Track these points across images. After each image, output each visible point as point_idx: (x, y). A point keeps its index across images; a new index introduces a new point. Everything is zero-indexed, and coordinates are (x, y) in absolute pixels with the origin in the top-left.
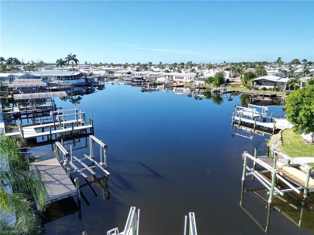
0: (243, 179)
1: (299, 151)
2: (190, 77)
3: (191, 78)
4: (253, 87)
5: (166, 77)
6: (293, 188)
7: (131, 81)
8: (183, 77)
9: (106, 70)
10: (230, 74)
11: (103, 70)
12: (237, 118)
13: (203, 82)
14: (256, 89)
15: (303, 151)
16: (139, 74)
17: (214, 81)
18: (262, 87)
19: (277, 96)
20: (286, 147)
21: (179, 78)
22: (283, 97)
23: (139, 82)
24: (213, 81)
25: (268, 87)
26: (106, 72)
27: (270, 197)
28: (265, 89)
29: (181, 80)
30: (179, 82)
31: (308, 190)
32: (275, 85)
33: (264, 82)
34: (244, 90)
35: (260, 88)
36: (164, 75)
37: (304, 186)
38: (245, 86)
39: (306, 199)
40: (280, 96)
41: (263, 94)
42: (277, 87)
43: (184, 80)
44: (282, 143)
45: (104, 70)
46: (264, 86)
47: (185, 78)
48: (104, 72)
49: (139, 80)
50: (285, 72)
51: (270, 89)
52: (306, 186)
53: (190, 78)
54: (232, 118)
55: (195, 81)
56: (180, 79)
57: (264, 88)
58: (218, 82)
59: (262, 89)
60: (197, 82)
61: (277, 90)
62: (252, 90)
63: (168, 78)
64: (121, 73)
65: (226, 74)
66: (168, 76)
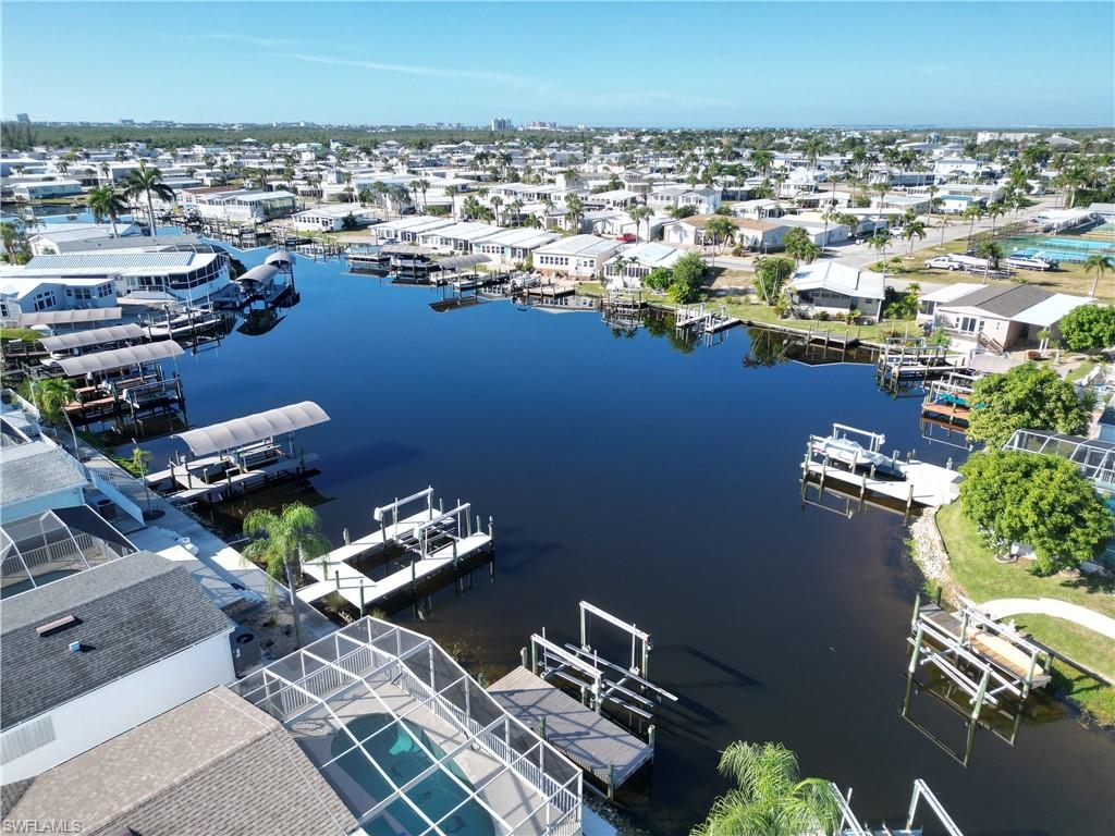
0: (912, 668)
1: (987, 582)
2: (588, 260)
3: (592, 261)
4: (793, 310)
5: (503, 252)
6: (1007, 685)
7: (375, 261)
8: (567, 259)
9: (252, 203)
10: (696, 233)
11: (240, 203)
12: (816, 468)
13: (635, 282)
14: (803, 316)
15: (996, 582)
16: (396, 232)
17: (675, 286)
18: (818, 310)
19: (862, 344)
20: (959, 570)
21: (552, 263)
23: (410, 269)
24: (672, 282)
25: (832, 311)
26: (252, 211)
27: (977, 709)
28: (825, 317)
29: (559, 267)
30: (554, 274)
31: (1030, 685)
32: (853, 308)
33: (823, 296)
34: (767, 319)
35: (811, 314)
36: (495, 246)
37: (1022, 678)
38: (764, 299)
39: (1026, 700)
40: (869, 343)
41: (825, 338)
42: (858, 313)
43: (570, 268)
44: (950, 559)
45: (246, 203)
46: (823, 309)
47: (573, 261)
48: (247, 210)
49: (410, 263)
50: (852, 221)
51: (840, 317)
52: (1028, 679)
53: (588, 264)
54: (803, 465)
55: (610, 277)
56: (557, 263)
57: (823, 313)
58: (686, 288)
59: (815, 317)
60: (617, 282)
61: (858, 321)
62: (791, 318)
63: (512, 257)
64: (320, 220)
65: (685, 232)
66: (509, 250)
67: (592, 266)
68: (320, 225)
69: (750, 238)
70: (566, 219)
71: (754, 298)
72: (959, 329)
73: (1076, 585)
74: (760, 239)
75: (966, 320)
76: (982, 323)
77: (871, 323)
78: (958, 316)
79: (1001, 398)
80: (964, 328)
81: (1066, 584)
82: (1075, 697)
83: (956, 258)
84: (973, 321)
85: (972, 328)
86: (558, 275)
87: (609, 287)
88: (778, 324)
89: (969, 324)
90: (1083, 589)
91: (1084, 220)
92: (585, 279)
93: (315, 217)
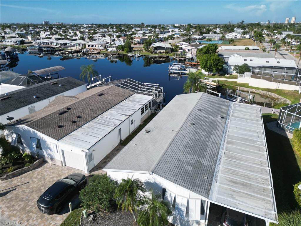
2: (101, 45)
3: (102, 46)
4: (154, 52)
5: (76, 45)
7: (37, 50)
8: (95, 45)
12: (171, 71)
13: (115, 49)
14: (156, 53)
16: (41, 42)
18: (159, 51)
21: (91, 47)
22: (175, 57)
24: (125, 48)
25: (162, 51)
28: (160, 53)
29: (93, 48)
33: (160, 48)
34: (148, 54)
35: (157, 52)
36: (74, 44)
38: (146, 51)
40: (171, 56)
41: (159, 56)
42: (167, 51)
46: (160, 51)
47: (97, 46)
51: (163, 52)
52: (216, 85)
53: (101, 46)
55: (108, 49)
58: (128, 49)
59: (159, 53)
60: (110, 50)
61: (167, 53)
62: (153, 54)
63: (79, 46)
64: (13, 42)
65: (121, 40)
66: (78, 45)
67: (102, 47)
68: (13, 43)
69: (137, 41)
70: (88, 39)
71: (144, 51)
72: (188, 52)
73: (219, 76)
74: (139, 41)
75: (189, 49)
76: (192, 50)
77: (170, 53)
78: (187, 49)
79: (202, 52)
80: (189, 51)
81: (218, 76)
82: (223, 87)
83: (181, 43)
84: (190, 49)
85: (190, 51)
86: (93, 50)
87: (108, 51)
88: (150, 55)
89: (189, 50)
90: (220, 76)
91: (202, 38)
92: (101, 50)
93: (11, 41)
